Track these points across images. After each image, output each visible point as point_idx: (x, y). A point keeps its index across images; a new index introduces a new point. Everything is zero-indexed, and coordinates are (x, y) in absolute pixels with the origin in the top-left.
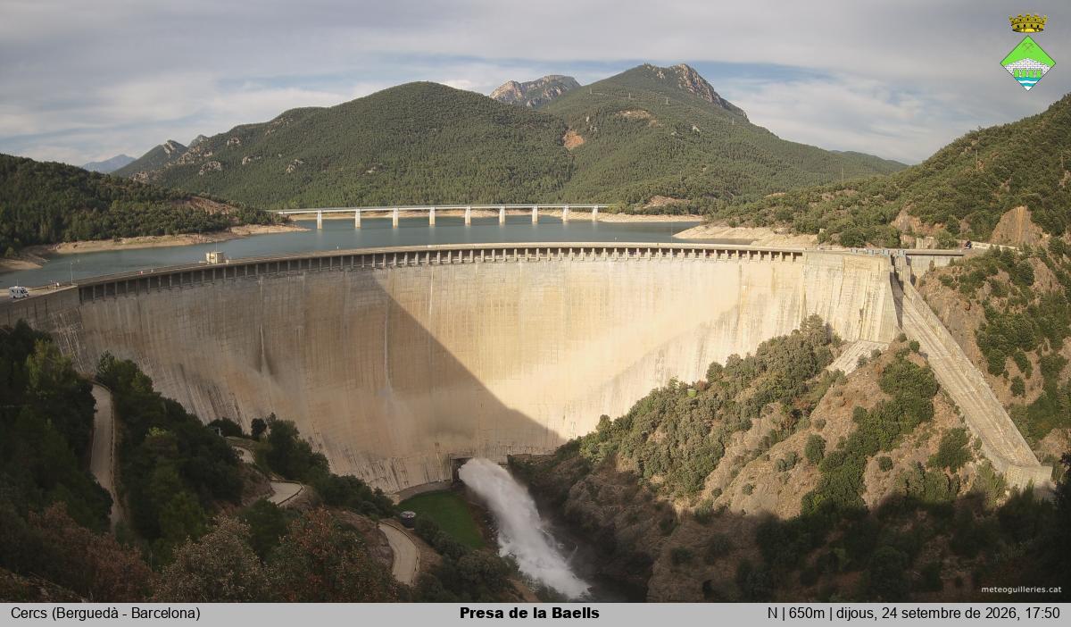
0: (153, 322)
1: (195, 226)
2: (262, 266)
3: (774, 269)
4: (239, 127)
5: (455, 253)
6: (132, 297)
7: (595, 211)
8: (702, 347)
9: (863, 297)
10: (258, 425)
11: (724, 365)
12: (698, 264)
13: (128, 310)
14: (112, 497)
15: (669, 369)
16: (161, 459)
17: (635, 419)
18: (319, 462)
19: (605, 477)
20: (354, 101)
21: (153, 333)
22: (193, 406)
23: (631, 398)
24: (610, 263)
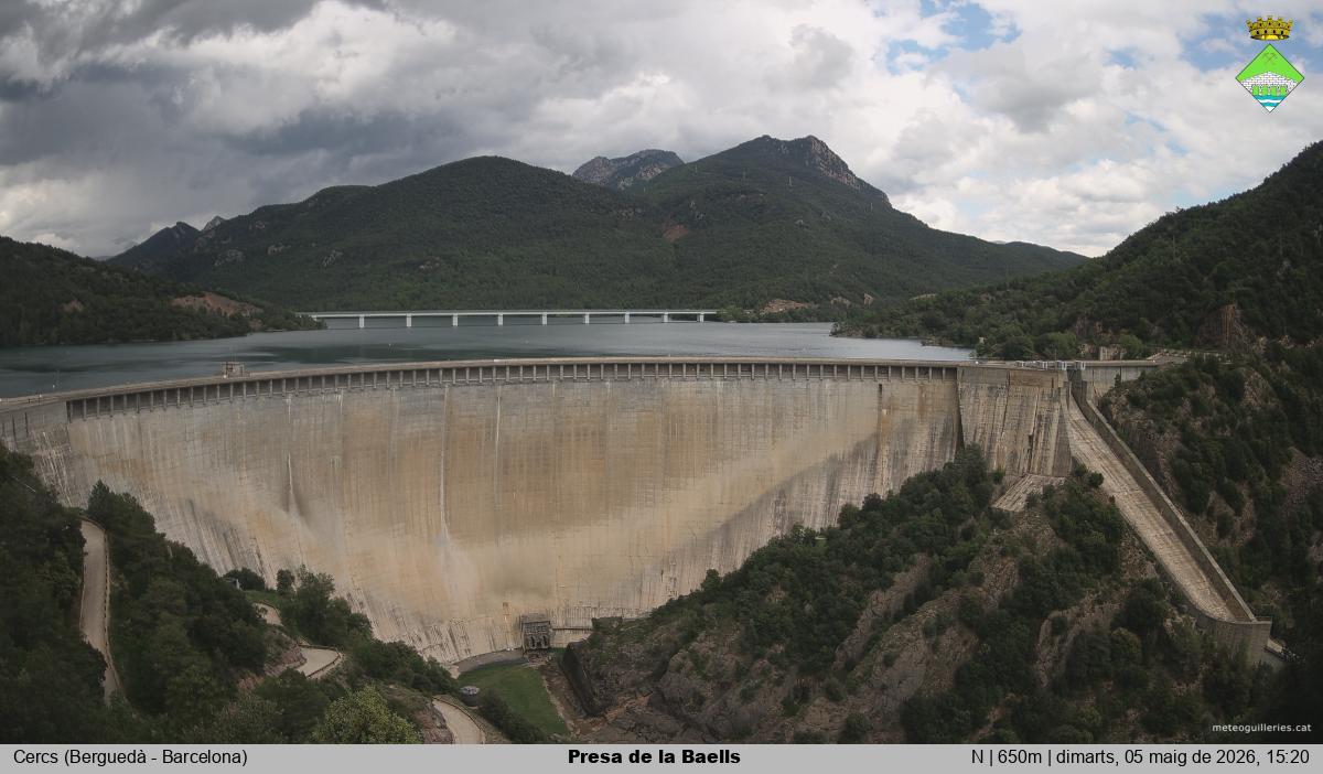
0: (156, 447)
1: (210, 328)
2: (290, 381)
3: (921, 388)
4: (264, 207)
5: (528, 368)
6: (132, 416)
7: (702, 318)
8: (833, 486)
9: (1033, 422)
10: (285, 578)
11: (860, 507)
12: (828, 384)
13: (126, 431)
14: (106, 659)
15: (791, 513)
16: (165, 614)
17: (751, 574)
18: (359, 624)
19: (713, 646)
20: (404, 179)
21: (156, 459)
22: (205, 552)
23: (745, 548)
24: (719, 384)
